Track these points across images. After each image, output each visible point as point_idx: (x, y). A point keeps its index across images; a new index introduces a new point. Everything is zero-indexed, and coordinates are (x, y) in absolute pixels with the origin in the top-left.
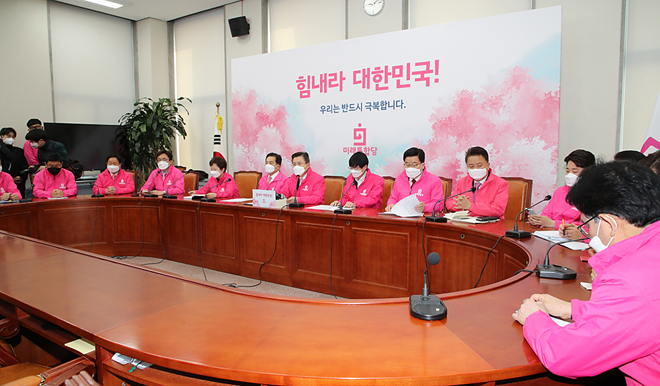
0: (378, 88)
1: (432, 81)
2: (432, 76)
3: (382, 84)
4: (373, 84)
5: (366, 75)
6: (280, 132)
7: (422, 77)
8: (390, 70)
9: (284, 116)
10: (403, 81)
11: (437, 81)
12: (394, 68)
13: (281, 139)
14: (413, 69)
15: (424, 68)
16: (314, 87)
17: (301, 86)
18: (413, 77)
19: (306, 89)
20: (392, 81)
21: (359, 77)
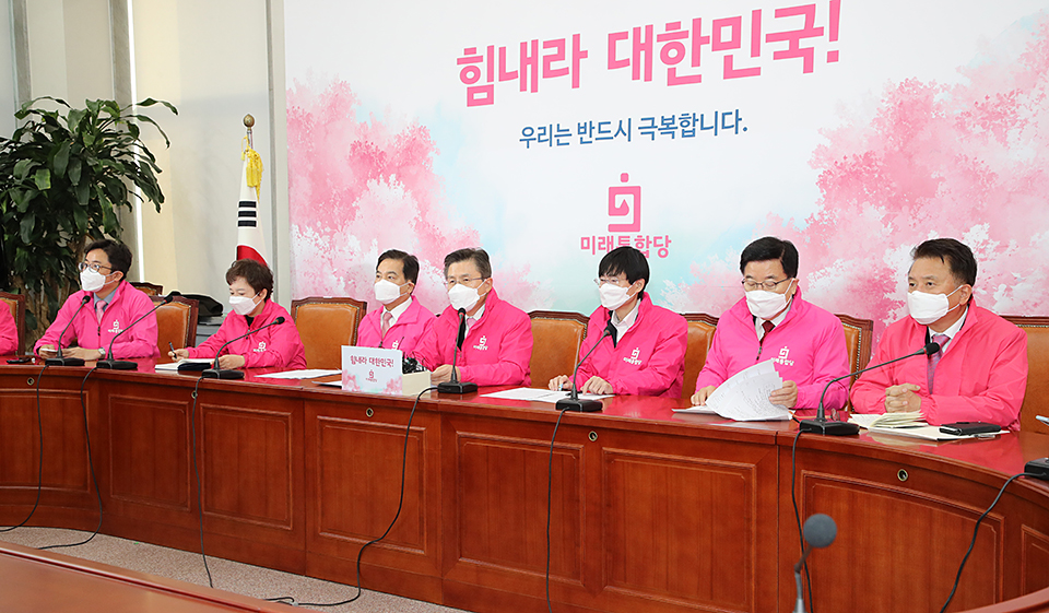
0: (673, 79)
1: (820, 58)
2: (821, 45)
3: (684, 68)
4: (659, 69)
5: (642, 46)
6: (415, 195)
7: (794, 48)
8: (707, 31)
9: (424, 154)
10: (742, 58)
11: (833, 56)
12: (718, 24)
13: (416, 213)
14: (770, 25)
15: (798, 23)
16: (505, 76)
17: (470, 75)
18: (768, 49)
19: (483, 81)
20: (712, 60)
21: (624, 50)
